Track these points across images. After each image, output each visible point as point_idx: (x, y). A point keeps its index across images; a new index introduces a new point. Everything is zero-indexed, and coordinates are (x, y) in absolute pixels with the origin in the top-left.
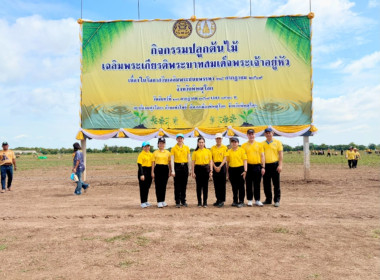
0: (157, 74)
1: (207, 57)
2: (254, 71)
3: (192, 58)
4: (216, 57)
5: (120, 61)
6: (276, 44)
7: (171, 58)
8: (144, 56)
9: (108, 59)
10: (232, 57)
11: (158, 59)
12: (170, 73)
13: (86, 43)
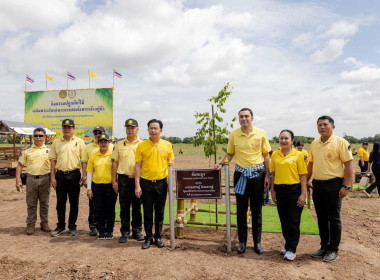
0: (53, 114)
1: (72, 107)
2: (90, 113)
3: (66, 107)
4: (75, 106)
5: (40, 108)
6: (99, 101)
7: (59, 107)
8: (48, 106)
9: (34, 108)
10: (82, 106)
11: (53, 107)
12: (58, 114)
13: (27, 101)
